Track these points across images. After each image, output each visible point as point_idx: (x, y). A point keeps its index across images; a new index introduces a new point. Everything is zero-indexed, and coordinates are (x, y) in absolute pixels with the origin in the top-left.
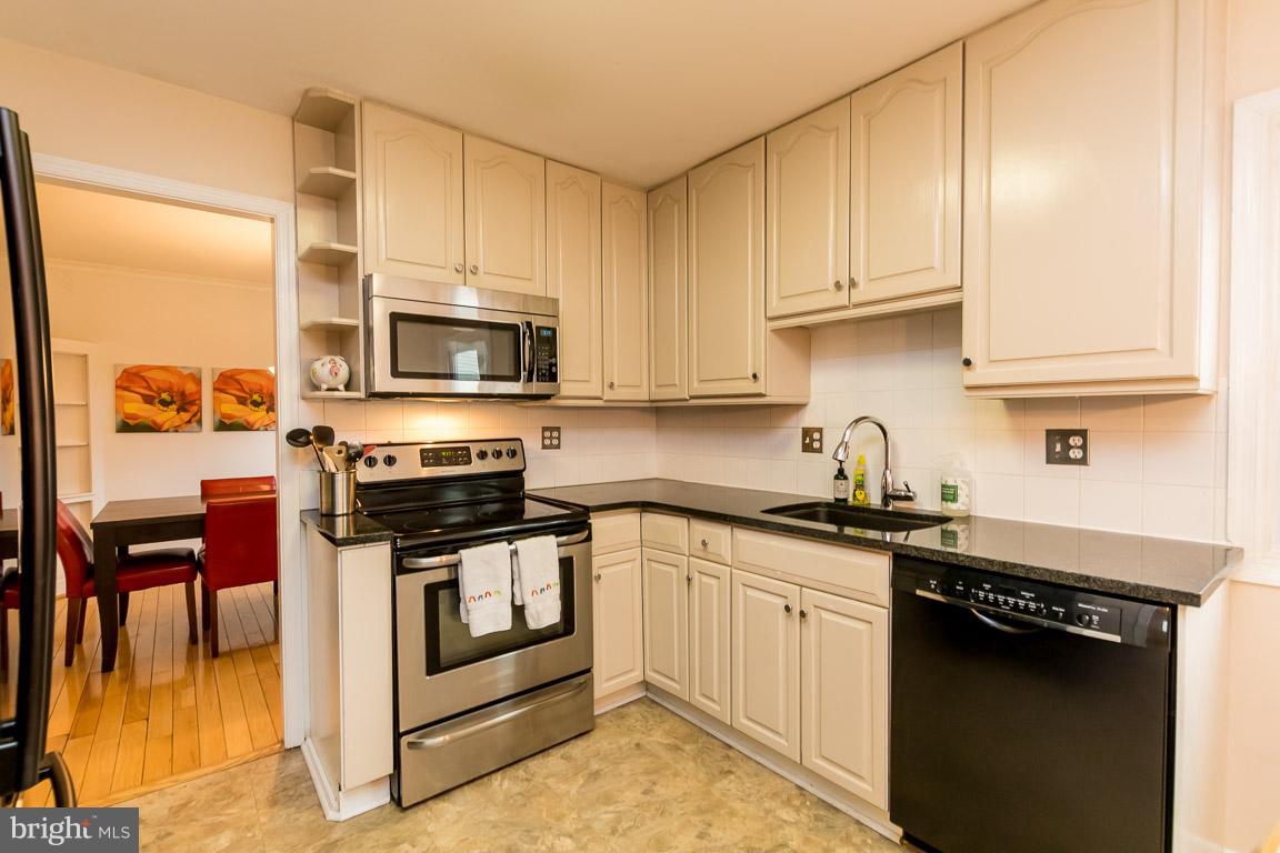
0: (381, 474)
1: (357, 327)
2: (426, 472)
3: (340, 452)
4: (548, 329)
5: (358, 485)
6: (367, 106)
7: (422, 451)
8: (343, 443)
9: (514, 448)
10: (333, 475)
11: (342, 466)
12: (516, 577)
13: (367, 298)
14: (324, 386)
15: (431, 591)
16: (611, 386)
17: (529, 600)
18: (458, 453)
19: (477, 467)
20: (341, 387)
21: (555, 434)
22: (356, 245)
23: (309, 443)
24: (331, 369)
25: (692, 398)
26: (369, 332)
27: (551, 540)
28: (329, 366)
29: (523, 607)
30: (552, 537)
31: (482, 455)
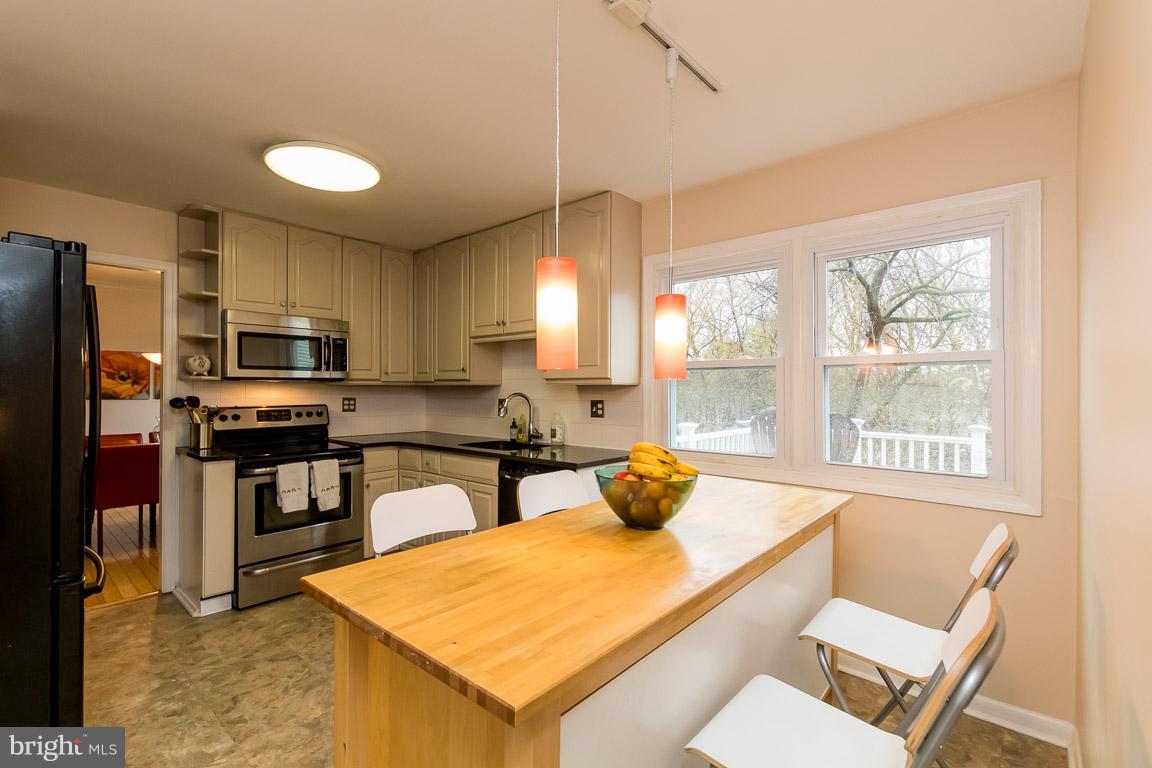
0: (230, 425)
1: (216, 340)
2: (261, 425)
3: (203, 412)
4: (340, 339)
5: (215, 432)
6: (225, 214)
7: (258, 412)
8: (205, 407)
9: (322, 411)
10: (199, 425)
11: (205, 419)
12: (312, 482)
13: (224, 323)
14: (195, 373)
15: (259, 488)
16: (387, 373)
17: (319, 494)
18: (282, 413)
19: (293, 422)
20: (206, 373)
21: (352, 402)
22: (217, 292)
23: (185, 406)
24: (199, 362)
25: (436, 381)
26: (224, 341)
27: (336, 462)
28: (198, 362)
29: (316, 499)
30: (336, 460)
31: (299, 415)
